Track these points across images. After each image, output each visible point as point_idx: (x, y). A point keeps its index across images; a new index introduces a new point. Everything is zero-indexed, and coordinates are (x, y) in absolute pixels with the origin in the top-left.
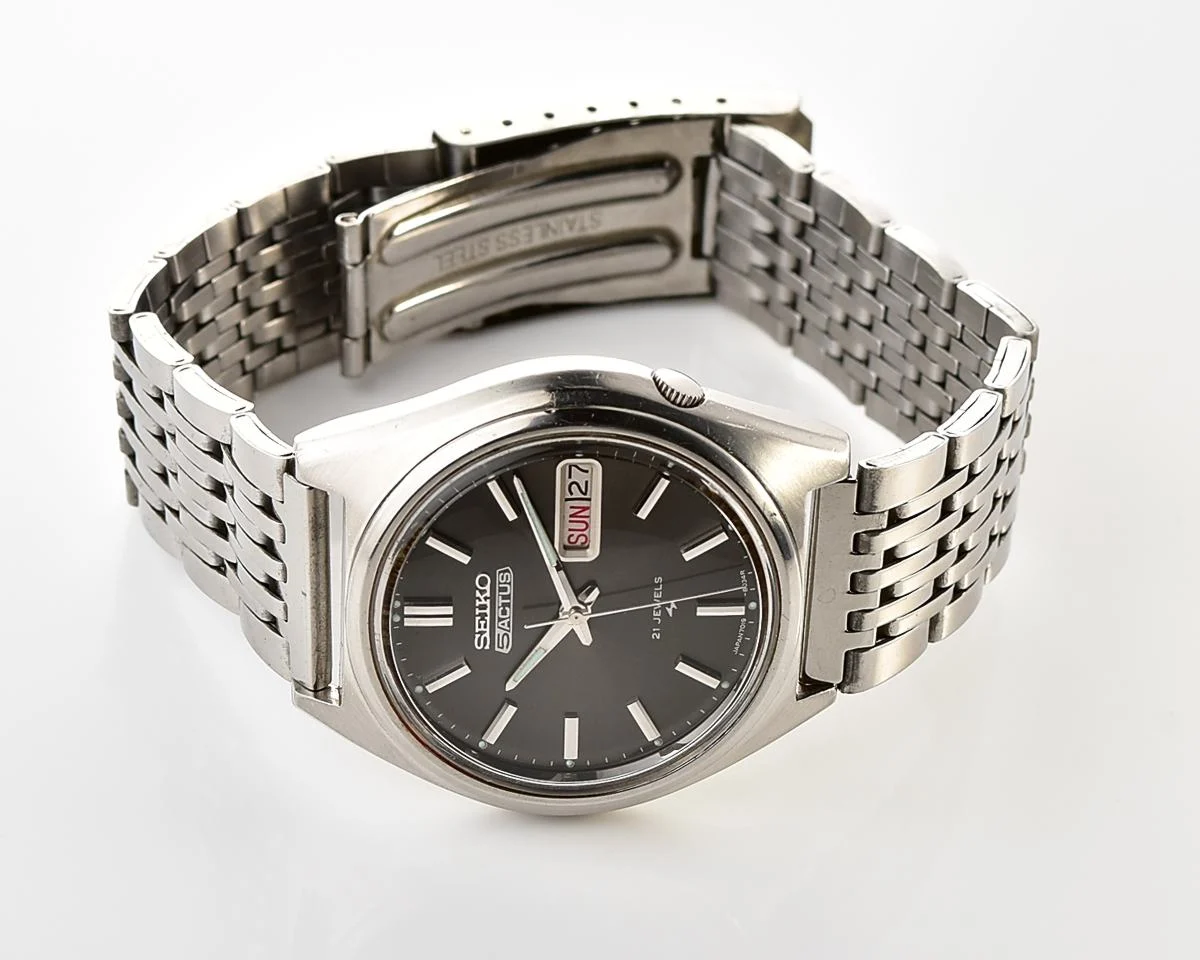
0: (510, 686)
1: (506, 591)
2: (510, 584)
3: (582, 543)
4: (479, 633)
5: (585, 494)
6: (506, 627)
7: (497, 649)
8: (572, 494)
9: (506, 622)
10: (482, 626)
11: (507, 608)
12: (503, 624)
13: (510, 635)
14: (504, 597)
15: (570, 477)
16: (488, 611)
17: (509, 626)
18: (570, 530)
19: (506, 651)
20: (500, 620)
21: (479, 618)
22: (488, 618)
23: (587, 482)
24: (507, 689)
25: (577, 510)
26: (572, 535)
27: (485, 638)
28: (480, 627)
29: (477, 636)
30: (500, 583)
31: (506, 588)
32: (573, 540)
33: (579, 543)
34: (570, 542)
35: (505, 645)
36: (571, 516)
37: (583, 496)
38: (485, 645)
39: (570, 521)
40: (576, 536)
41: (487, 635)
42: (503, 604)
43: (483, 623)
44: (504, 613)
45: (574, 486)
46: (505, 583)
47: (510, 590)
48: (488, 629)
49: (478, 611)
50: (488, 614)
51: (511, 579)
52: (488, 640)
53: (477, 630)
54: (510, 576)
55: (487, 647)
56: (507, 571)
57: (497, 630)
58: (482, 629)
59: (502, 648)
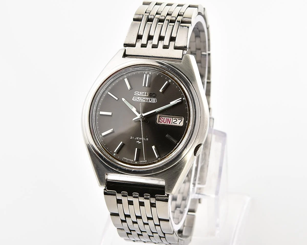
0: (123, 99)
1: (150, 101)
2: (152, 102)
3: (160, 121)
4: (139, 93)
5: (173, 123)
6: (140, 100)
7: (134, 97)
8: (174, 119)
9: (141, 100)
10: (141, 94)
11: (145, 100)
12: (141, 99)
13: (138, 101)
14: (148, 100)
15: (178, 119)
16: (145, 95)
17: (140, 101)
18: (164, 118)
19: (133, 99)
20: (142, 99)
21: (144, 93)
22: (143, 95)
23: (177, 124)
24: (122, 98)
25: (169, 121)
26: (163, 119)
27: (138, 94)
28: (141, 93)
29: (139, 92)
30: (152, 99)
31: (151, 101)
32: (161, 119)
33: (160, 120)
34: (161, 118)
35: (135, 99)
36: (168, 119)
37: (173, 122)
38: (136, 94)
39: (166, 119)
40: (162, 120)
41: (138, 95)
42: (147, 100)
43: (142, 94)
44: (144, 100)
45: (176, 120)
46: (152, 100)
47: (150, 102)
48: (140, 95)
49: (145, 93)
50: (144, 96)
51: (153, 102)
52: (137, 95)
53: (140, 92)
54: (154, 102)
55: (135, 94)
56: (156, 101)
57: (139, 98)
58: (140, 94)
59: (134, 98)
